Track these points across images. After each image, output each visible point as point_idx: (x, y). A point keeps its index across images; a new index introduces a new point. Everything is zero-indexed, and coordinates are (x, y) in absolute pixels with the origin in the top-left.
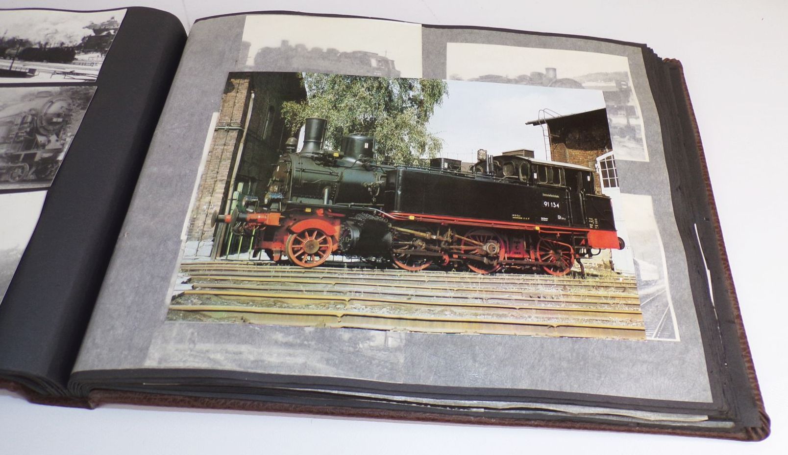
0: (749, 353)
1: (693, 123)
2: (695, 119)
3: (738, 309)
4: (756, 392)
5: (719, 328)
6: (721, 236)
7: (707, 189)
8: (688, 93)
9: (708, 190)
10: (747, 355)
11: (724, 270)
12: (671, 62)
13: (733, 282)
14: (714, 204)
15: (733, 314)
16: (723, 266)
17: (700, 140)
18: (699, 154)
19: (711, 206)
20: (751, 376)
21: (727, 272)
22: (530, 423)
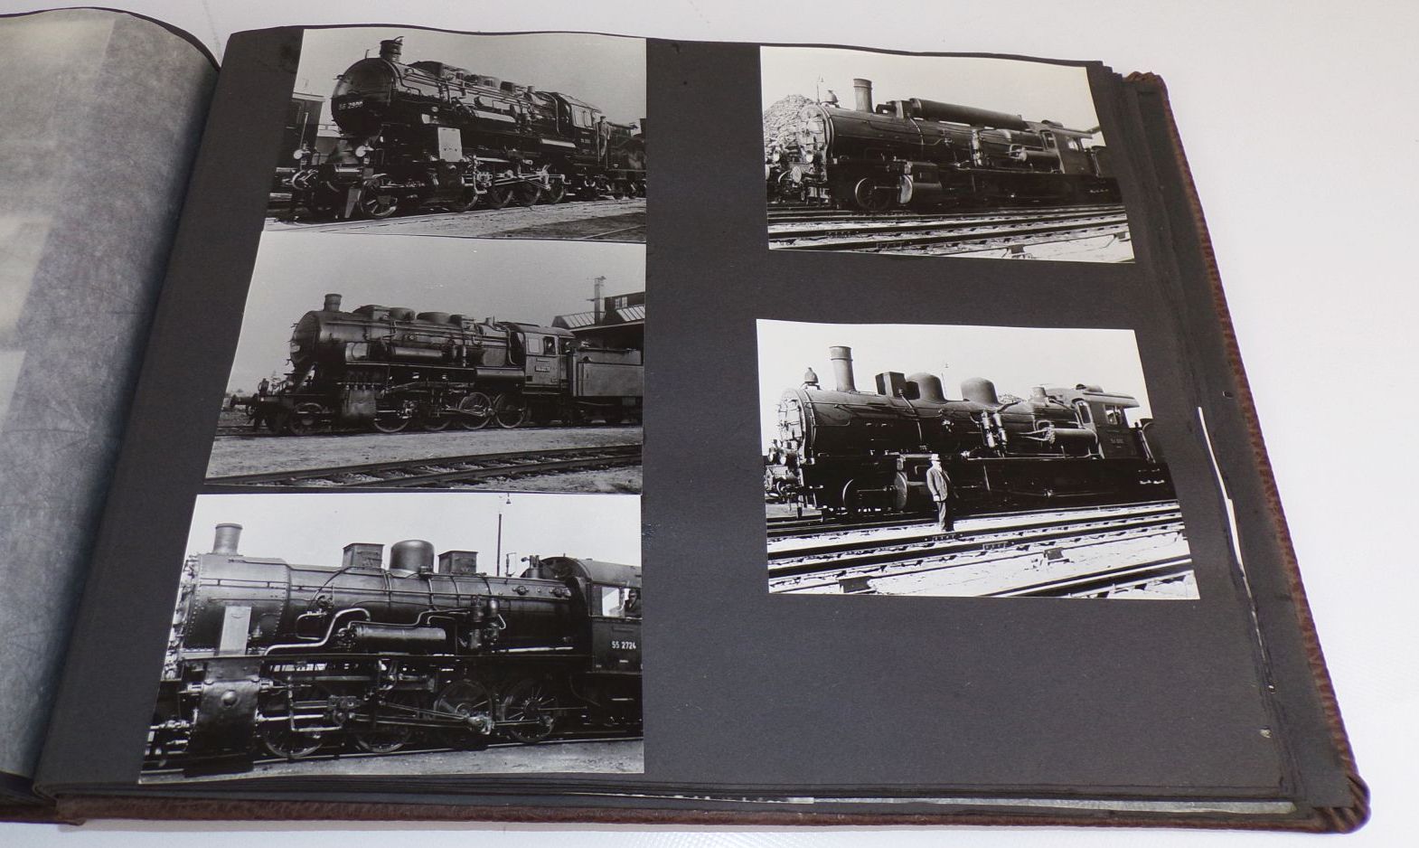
0: (1321, 657)
1: (1191, 201)
2: (1195, 192)
4: (1338, 736)
5: (1254, 614)
6: (1257, 426)
7: (1224, 332)
9: (1226, 335)
10: (1318, 662)
11: (1266, 495)
12: (1143, 79)
13: (1284, 517)
14: (1239, 362)
15: (1288, 582)
16: (1264, 487)
18: (1207, 265)
20: (1327, 704)
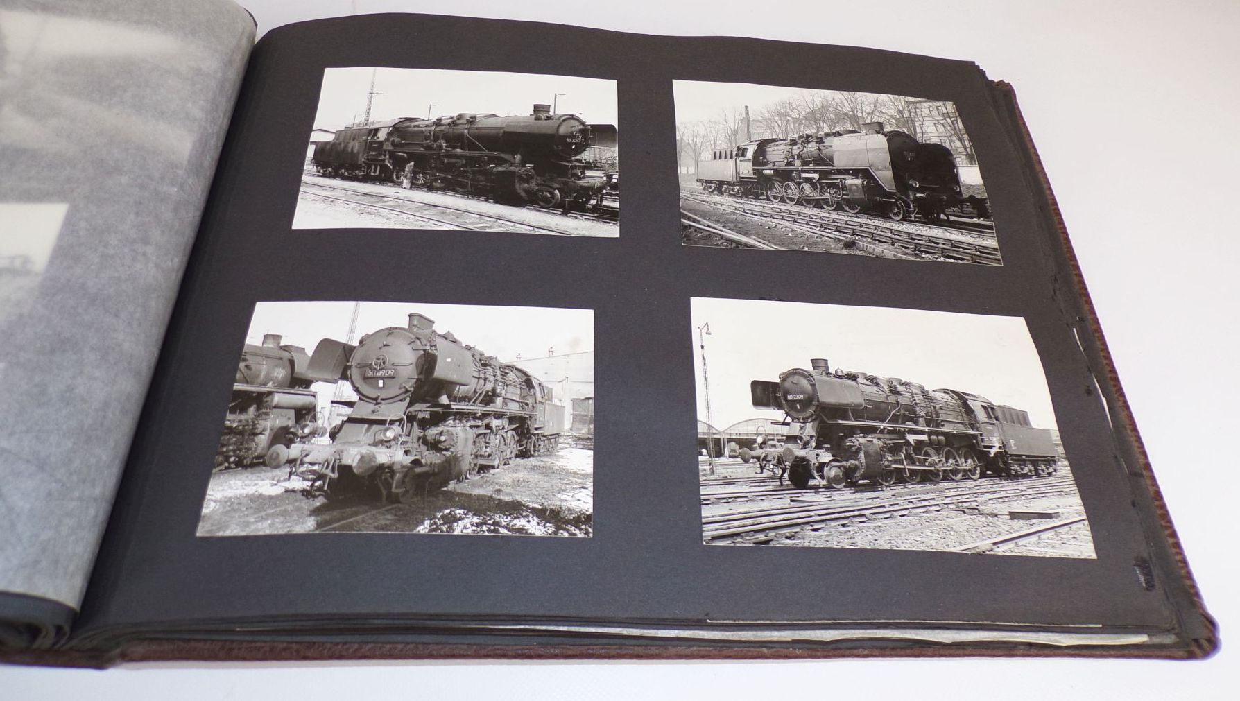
3: (1144, 454)
8: (1028, 131)
17: (1054, 200)
19: (1084, 298)
21: (1121, 399)
22: (856, 652)
